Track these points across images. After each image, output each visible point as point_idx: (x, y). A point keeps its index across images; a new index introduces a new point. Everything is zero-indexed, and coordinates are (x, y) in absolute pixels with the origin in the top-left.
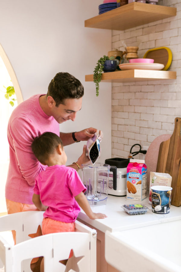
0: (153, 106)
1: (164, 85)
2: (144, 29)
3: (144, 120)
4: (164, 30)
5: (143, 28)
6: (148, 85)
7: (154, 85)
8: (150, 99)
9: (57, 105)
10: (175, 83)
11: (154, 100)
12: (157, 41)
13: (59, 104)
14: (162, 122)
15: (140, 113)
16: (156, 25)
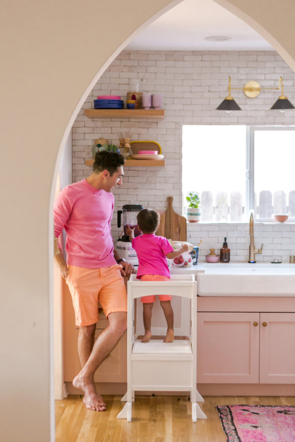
0: (137, 188)
1: (151, 171)
2: (123, 123)
3: (123, 200)
4: (150, 128)
5: (121, 122)
6: (129, 170)
7: (138, 171)
8: (132, 183)
9: (111, 175)
10: (164, 170)
11: (137, 183)
12: (140, 135)
13: (113, 172)
14: (148, 201)
15: (119, 194)
16: (139, 122)
